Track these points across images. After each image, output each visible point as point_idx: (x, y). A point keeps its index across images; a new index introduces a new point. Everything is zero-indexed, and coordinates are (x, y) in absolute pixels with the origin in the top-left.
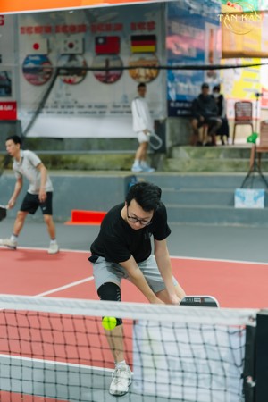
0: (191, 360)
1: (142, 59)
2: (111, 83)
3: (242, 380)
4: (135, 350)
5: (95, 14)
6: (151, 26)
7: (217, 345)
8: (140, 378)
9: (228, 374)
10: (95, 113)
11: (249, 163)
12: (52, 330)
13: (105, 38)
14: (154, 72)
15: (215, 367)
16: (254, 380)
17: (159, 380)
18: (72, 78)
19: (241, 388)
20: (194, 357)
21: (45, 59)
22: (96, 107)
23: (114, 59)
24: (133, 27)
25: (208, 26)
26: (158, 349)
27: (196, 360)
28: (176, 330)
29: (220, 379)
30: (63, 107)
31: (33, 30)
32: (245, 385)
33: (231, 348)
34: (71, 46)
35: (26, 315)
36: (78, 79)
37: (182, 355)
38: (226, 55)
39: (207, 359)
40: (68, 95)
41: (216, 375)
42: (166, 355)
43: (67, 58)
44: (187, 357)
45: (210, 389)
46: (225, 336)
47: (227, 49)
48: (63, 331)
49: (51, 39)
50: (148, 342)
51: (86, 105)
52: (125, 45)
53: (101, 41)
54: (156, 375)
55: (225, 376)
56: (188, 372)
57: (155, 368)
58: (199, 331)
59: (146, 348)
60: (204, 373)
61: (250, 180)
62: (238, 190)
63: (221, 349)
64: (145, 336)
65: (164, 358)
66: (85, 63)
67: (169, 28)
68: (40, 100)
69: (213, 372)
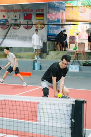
0: (55, 114)
1: (39, 21)
2: (29, 29)
3: (70, 120)
4: (38, 111)
5: (24, 6)
6: (42, 10)
7: (63, 110)
8: (40, 120)
9: (66, 119)
10: (23, 39)
11: (74, 57)
12: (13, 105)
13: (27, 14)
14: (43, 26)
15: (62, 116)
16: (74, 120)
17: (45, 120)
18: (16, 27)
19: (70, 123)
20: (56, 113)
21: (7, 21)
22: (23, 37)
23: (30, 21)
24: (36, 11)
25: (61, 11)
26: (45, 111)
27: (57, 114)
28: (51, 105)
29: (64, 120)
30: (12, 37)
31: (3, 11)
32: (72, 122)
33: (67, 111)
34: (16, 16)
35: (5, 101)
36: (18, 28)
37: (53, 113)
38: (67, 21)
39: (60, 114)
40: (14, 33)
41: (63, 119)
42: (48, 113)
43: (14, 20)
44: (54, 113)
45: (61, 123)
46: (66, 107)
47: (67, 19)
48: (16, 106)
49: (9, 14)
50: (42, 109)
51: (20, 36)
52: (34, 17)
53: (26, 15)
54: (44, 119)
55: (65, 119)
56: (54, 118)
57: (44, 117)
58: (58, 106)
59: (41, 111)
60: (59, 118)
61: (74, 62)
62: (70, 66)
63: (64, 111)
64: (41, 107)
65: (47, 114)
66: (20, 22)
67: (48, 11)
68: (5, 34)
69: (62, 118)
